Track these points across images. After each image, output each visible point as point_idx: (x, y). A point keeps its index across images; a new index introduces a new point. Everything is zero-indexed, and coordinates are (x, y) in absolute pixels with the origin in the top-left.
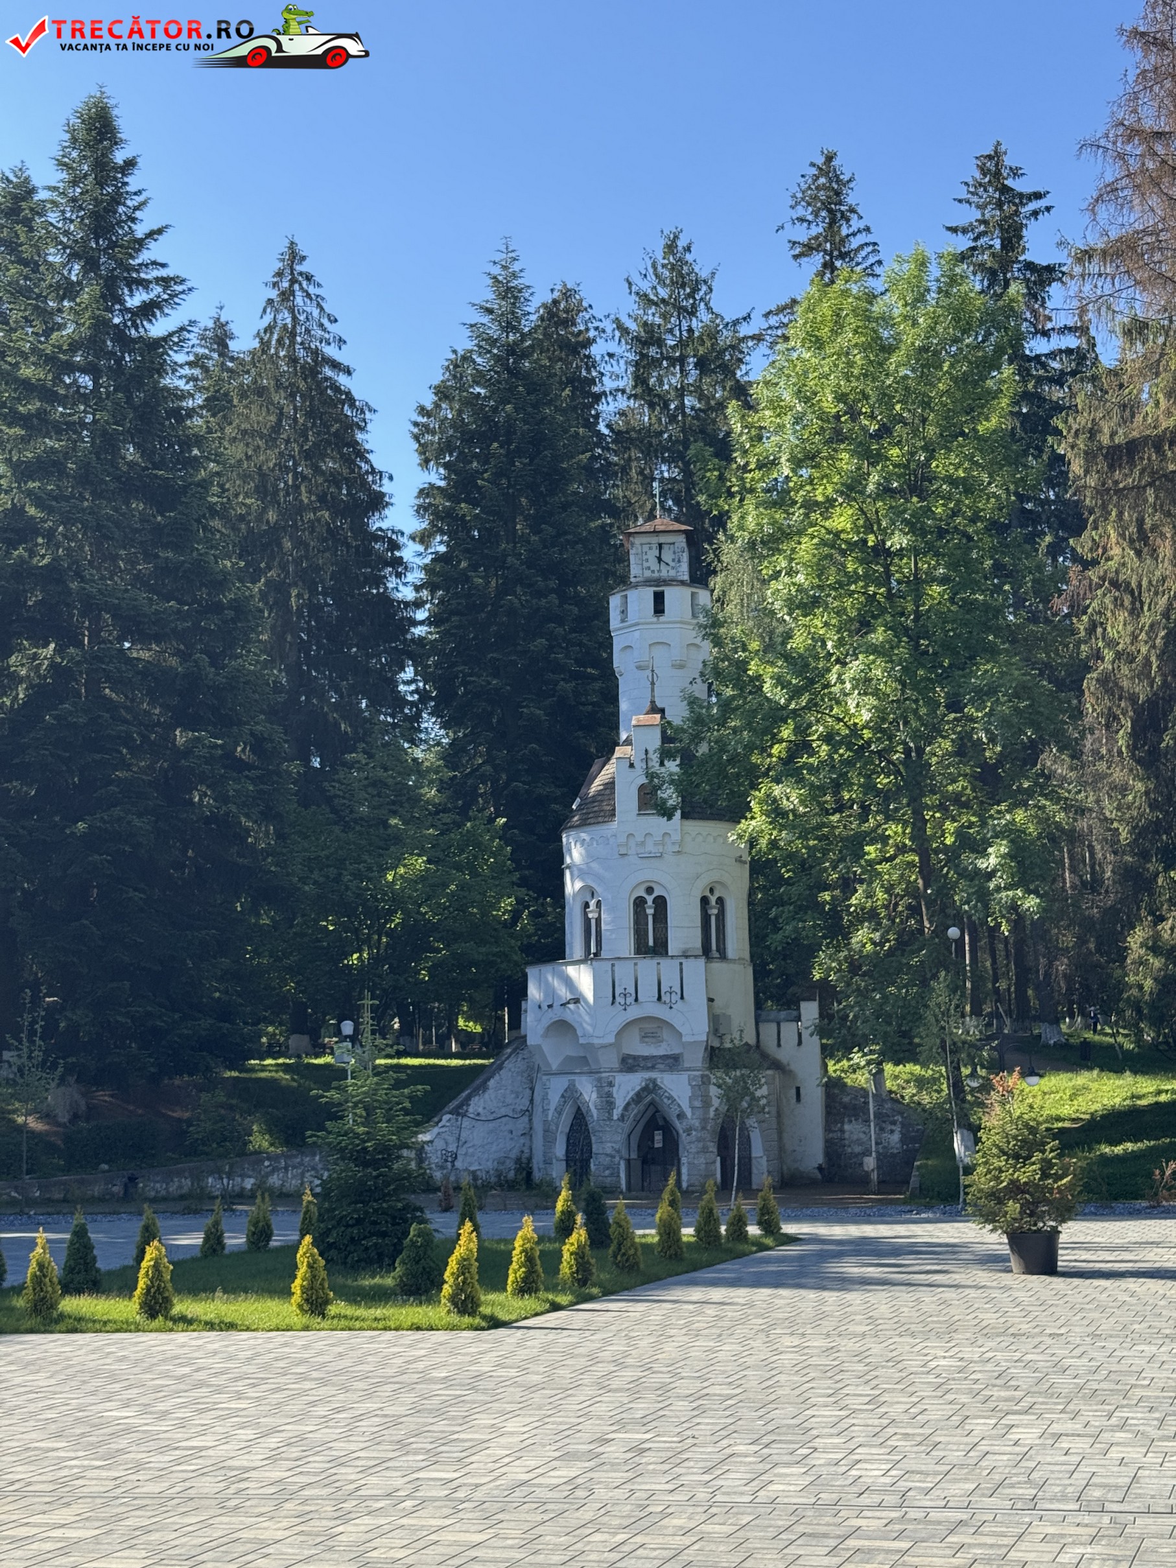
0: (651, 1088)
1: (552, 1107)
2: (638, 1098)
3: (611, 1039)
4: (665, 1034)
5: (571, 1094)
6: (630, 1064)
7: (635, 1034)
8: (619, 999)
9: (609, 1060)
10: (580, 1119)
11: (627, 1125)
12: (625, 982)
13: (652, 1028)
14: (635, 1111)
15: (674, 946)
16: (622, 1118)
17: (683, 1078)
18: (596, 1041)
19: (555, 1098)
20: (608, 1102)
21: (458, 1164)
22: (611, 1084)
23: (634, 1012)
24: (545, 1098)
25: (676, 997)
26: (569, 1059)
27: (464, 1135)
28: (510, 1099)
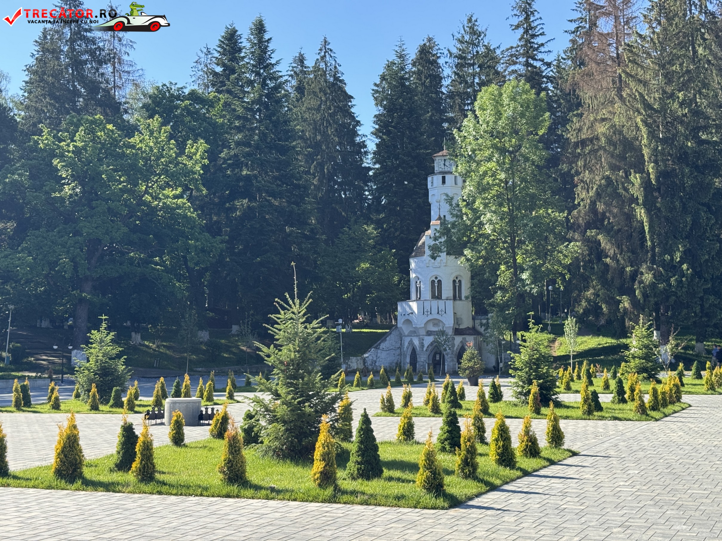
0: (436, 341)
1: (405, 346)
2: (432, 344)
3: (423, 326)
4: (440, 324)
5: (411, 343)
6: (429, 333)
7: (431, 324)
8: (426, 313)
9: (423, 332)
10: (414, 351)
11: (428, 353)
12: (427, 308)
13: (436, 322)
14: (431, 348)
15: (444, 296)
16: (426, 350)
18: (418, 326)
19: (406, 344)
20: (422, 345)
21: (377, 364)
22: (423, 340)
23: (430, 317)
24: (404, 344)
25: (443, 313)
26: (411, 332)
27: (379, 355)
28: (394, 344)
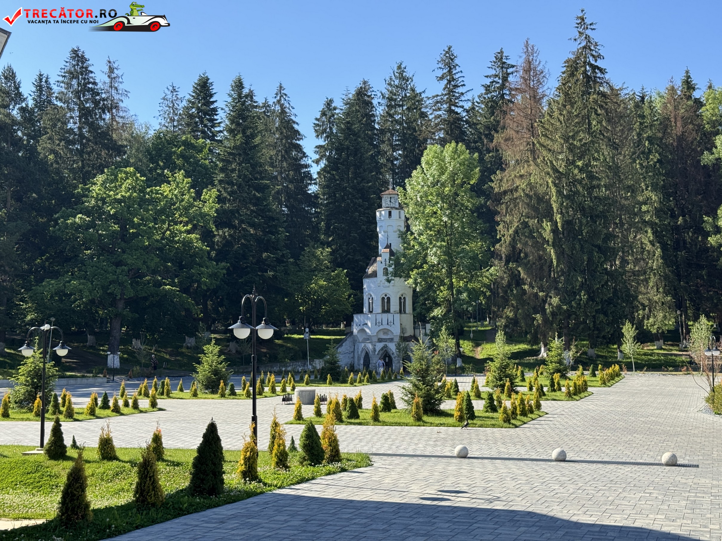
0: (385, 347)
1: (360, 352)
2: (382, 349)
3: (375, 334)
4: (389, 333)
5: (365, 348)
6: (380, 340)
7: (382, 333)
8: (377, 324)
9: (375, 339)
10: (367, 354)
12: (379, 320)
13: (386, 331)
14: (381, 352)
15: (392, 310)
16: (378, 354)
17: (394, 344)
18: (371, 335)
19: (360, 349)
20: (374, 350)
22: (375, 345)
23: (381, 327)
24: (358, 348)
25: (392, 324)
26: (364, 339)
28: (349, 348)
